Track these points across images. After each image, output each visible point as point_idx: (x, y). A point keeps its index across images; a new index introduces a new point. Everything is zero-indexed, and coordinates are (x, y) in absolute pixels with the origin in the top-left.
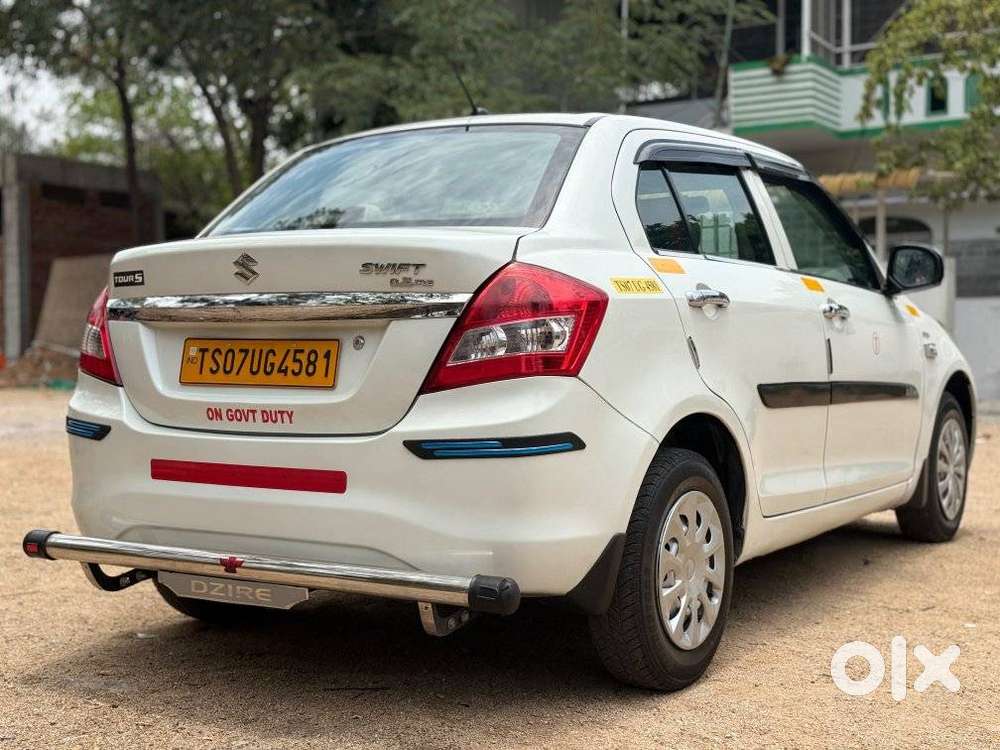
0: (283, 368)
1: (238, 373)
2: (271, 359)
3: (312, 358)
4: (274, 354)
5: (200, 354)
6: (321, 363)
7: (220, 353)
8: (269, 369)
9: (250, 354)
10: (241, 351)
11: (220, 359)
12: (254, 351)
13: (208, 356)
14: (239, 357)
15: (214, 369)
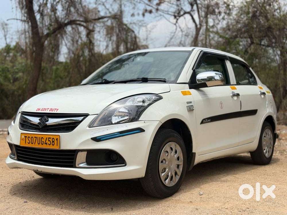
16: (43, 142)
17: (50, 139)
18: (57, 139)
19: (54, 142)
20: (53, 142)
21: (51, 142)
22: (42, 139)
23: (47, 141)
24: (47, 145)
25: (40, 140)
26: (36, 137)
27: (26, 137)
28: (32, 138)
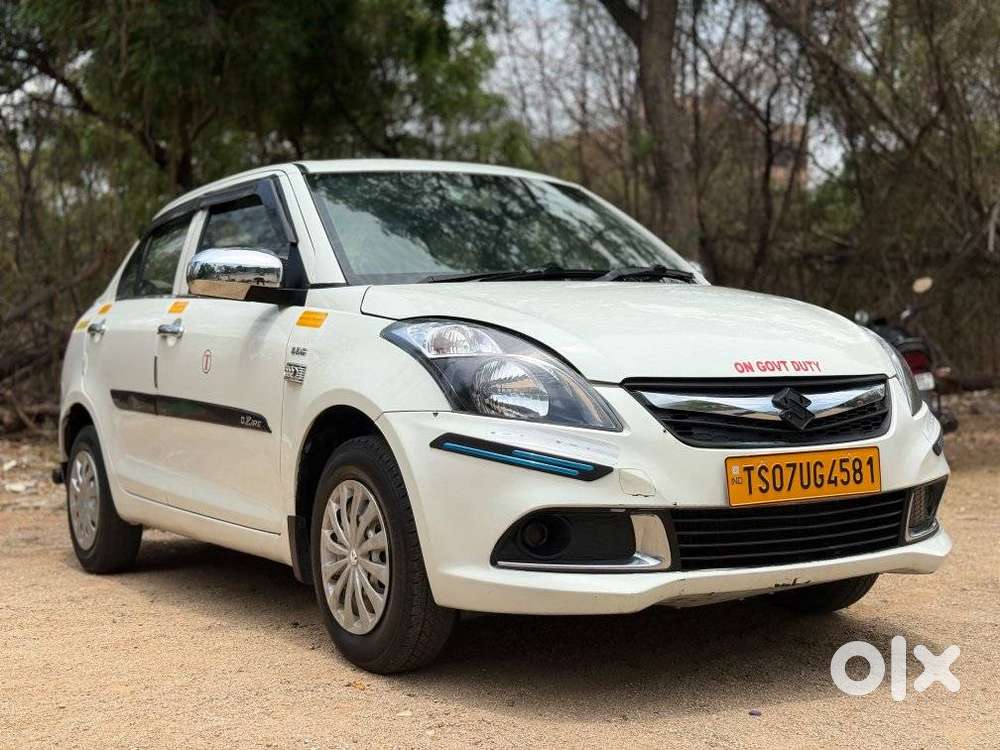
16: (822, 477)
17: (845, 466)
18: (870, 462)
19: (859, 471)
20: (856, 471)
21: (852, 472)
22: (818, 467)
23: (837, 472)
24: (836, 485)
25: (811, 474)
26: (794, 466)
27: (749, 469)
28: (777, 471)
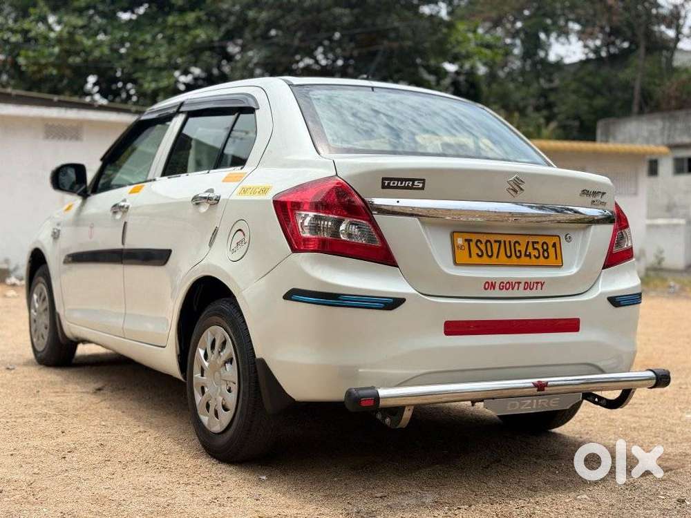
0: (528, 254)
1: (497, 257)
2: (518, 248)
3: (545, 247)
4: (519, 244)
5: (467, 243)
6: (551, 250)
7: (481, 243)
8: (518, 254)
9: (503, 244)
10: (496, 241)
11: (483, 247)
12: (505, 242)
13: (473, 244)
14: (496, 246)
15: (480, 254)
